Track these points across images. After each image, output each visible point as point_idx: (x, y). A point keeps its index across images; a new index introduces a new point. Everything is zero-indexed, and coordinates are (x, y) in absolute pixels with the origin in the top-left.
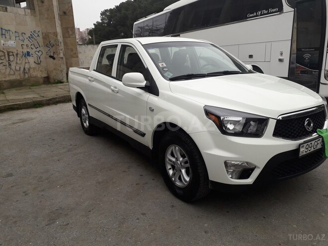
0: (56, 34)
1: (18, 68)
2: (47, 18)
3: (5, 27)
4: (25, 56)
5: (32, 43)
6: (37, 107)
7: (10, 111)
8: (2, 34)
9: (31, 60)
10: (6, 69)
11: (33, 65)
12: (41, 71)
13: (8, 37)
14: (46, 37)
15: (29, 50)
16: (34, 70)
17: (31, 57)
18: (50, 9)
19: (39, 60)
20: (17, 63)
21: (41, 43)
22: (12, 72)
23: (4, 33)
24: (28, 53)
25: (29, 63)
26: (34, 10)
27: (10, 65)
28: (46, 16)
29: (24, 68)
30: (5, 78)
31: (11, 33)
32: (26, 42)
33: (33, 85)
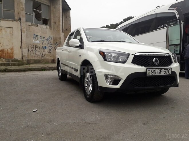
0: (60, 39)
1: (39, 54)
2: (57, 31)
3: (36, 34)
4: (44, 49)
5: (48, 42)
6: (42, 71)
7: (29, 71)
8: (34, 37)
9: (46, 50)
10: (33, 54)
11: (47, 53)
12: (50, 56)
13: (36, 38)
14: (55, 40)
15: (46, 46)
16: (47, 56)
17: (46, 49)
18: (58, 26)
19: (50, 51)
20: (39, 51)
21: (52, 43)
22: (36, 56)
23: (35, 37)
24: (45, 47)
25: (45, 52)
26: (51, 26)
27: (36, 52)
28: (56, 30)
29: (42, 54)
30: (32, 58)
31: (38, 36)
32: (45, 42)
33: (45, 63)
